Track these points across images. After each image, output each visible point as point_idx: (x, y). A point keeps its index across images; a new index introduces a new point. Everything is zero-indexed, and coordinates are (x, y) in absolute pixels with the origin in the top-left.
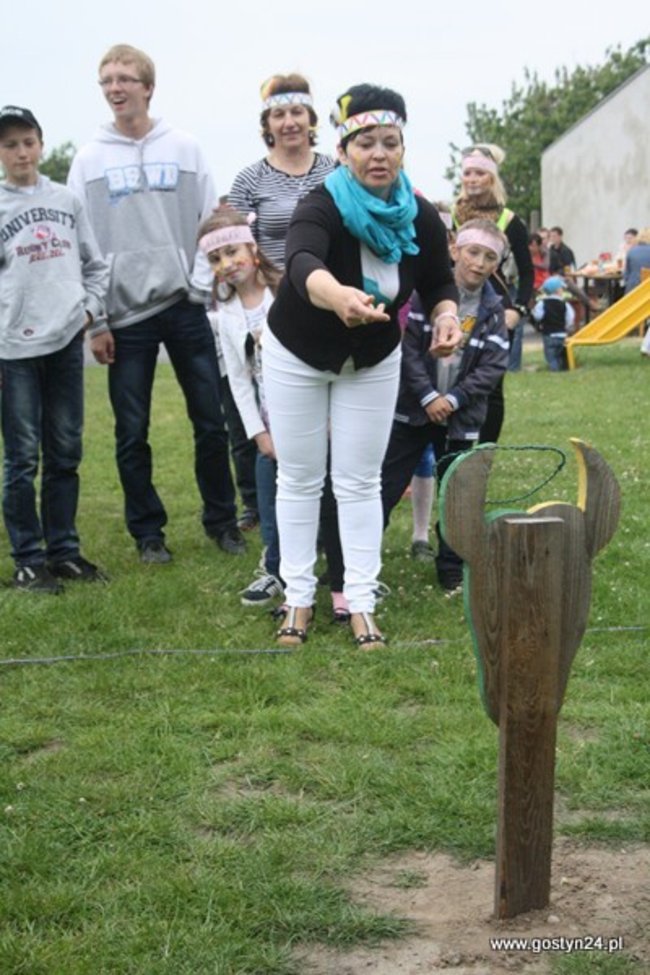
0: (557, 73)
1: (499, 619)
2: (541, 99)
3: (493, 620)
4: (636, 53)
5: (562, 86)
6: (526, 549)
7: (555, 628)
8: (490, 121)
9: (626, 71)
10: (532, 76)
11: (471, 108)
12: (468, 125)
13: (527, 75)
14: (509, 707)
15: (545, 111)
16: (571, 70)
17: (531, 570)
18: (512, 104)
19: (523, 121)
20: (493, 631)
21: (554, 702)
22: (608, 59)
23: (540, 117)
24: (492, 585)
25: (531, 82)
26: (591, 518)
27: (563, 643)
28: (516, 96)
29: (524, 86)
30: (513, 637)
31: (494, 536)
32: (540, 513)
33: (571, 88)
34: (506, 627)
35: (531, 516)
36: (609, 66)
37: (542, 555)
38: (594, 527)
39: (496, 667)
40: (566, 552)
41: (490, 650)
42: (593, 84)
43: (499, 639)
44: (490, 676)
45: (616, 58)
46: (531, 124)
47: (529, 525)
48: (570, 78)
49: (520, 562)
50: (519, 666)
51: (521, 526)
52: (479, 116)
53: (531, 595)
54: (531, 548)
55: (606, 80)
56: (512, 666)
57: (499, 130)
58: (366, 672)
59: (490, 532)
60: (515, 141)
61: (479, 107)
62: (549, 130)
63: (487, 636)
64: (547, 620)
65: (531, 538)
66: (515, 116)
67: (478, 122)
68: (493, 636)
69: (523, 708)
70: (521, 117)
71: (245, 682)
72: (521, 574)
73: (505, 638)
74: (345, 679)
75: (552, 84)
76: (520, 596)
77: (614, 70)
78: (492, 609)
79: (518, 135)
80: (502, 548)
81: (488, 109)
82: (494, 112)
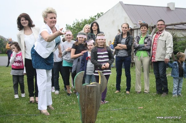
0: (81, 20)
1: (85, 104)
2: (78, 24)
3: (84, 105)
4: (94, 17)
5: (82, 22)
6: (90, 91)
7: (95, 106)
8: (70, 27)
9: (93, 20)
10: (77, 20)
11: (67, 25)
12: (66, 28)
13: (76, 20)
14: (86, 121)
15: (79, 26)
16: (84, 20)
17: (91, 95)
18: (73, 25)
19: (76, 27)
20: (83, 106)
21: (95, 120)
22: (90, 18)
23: (79, 27)
24: (83, 98)
25: (77, 21)
26: (101, 85)
27: (96, 109)
28: (74, 23)
29: (76, 22)
30: (87, 107)
31: (84, 88)
32: (92, 84)
33: (84, 22)
34: (86, 106)
35: (91, 85)
36: (90, 19)
37: (93, 92)
38: (102, 87)
39: (84, 113)
40: (97, 92)
41: (83, 110)
42: (87, 22)
43: (84, 108)
44: (83, 115)
45: (91, 18)
46: (77, 28)
47: (90, 86)
48: (83, 21)
49: (89, 93)
50: (88, 113)
51: (89, 86)
52: (68, 26)
53: (91, 99)
54: (91, 91)
55: (89, 22)
56: (87, 113)
57: (71, 28)
58: (54, 118)
59: (83, 87)
60: (74, 31)
61: (68, 25)
62: (80, 29)
63: (82, 107)
64: (93, 104)
65: (91, 89)
66: (74, 26)
67: (68, 27)
68: (83, 107)
69: (89, 121)
70: (75, 27)
71: (31, 120)
72: (89, 96)
73: (86, 107)
74: (50, 120)
75: (80, 22)
76: (89, 99)
77: (91, 20)
78: (83, 102)
79: (75, 30)
80: (85, 91)
81: (70, 25)
82: (70, 26)
